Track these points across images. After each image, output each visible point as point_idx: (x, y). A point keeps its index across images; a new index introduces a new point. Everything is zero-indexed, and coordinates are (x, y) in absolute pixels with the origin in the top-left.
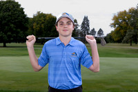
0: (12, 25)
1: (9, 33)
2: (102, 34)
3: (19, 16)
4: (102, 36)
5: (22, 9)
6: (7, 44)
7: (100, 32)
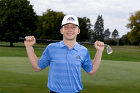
0: (21, 23)
1: (17, 32)
2: (117, 35)
3: (28, 14)
4: (117, 37)
5: (32, 6)
6: (14, 44)
7: (115, 32)
